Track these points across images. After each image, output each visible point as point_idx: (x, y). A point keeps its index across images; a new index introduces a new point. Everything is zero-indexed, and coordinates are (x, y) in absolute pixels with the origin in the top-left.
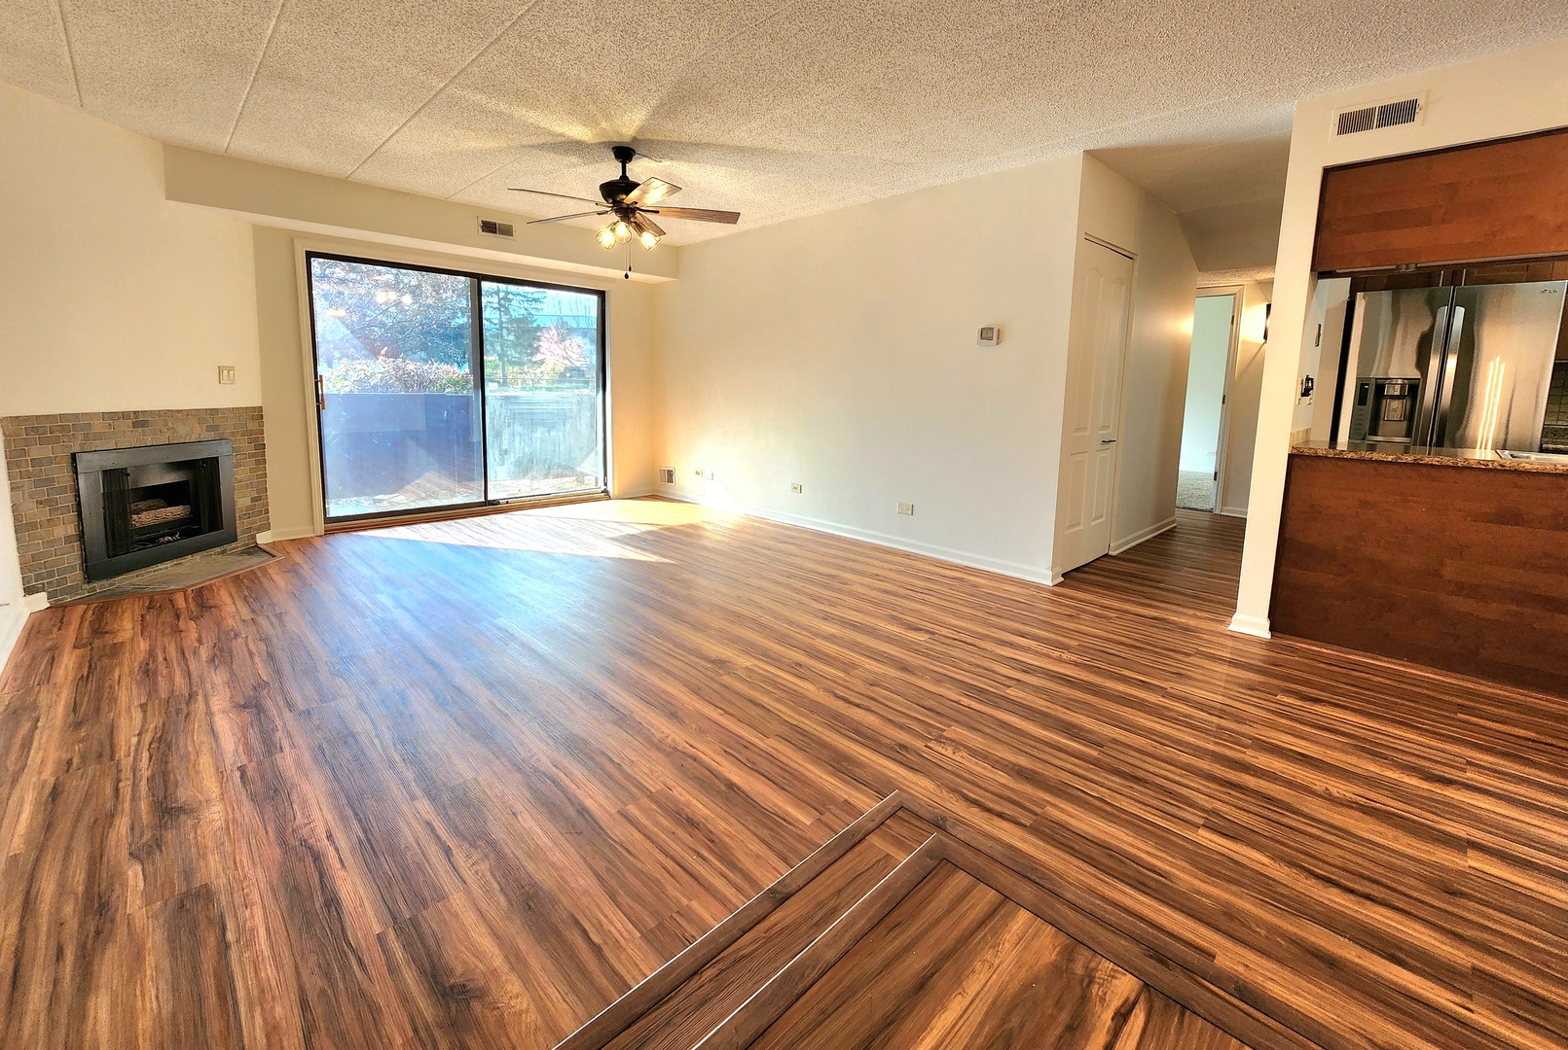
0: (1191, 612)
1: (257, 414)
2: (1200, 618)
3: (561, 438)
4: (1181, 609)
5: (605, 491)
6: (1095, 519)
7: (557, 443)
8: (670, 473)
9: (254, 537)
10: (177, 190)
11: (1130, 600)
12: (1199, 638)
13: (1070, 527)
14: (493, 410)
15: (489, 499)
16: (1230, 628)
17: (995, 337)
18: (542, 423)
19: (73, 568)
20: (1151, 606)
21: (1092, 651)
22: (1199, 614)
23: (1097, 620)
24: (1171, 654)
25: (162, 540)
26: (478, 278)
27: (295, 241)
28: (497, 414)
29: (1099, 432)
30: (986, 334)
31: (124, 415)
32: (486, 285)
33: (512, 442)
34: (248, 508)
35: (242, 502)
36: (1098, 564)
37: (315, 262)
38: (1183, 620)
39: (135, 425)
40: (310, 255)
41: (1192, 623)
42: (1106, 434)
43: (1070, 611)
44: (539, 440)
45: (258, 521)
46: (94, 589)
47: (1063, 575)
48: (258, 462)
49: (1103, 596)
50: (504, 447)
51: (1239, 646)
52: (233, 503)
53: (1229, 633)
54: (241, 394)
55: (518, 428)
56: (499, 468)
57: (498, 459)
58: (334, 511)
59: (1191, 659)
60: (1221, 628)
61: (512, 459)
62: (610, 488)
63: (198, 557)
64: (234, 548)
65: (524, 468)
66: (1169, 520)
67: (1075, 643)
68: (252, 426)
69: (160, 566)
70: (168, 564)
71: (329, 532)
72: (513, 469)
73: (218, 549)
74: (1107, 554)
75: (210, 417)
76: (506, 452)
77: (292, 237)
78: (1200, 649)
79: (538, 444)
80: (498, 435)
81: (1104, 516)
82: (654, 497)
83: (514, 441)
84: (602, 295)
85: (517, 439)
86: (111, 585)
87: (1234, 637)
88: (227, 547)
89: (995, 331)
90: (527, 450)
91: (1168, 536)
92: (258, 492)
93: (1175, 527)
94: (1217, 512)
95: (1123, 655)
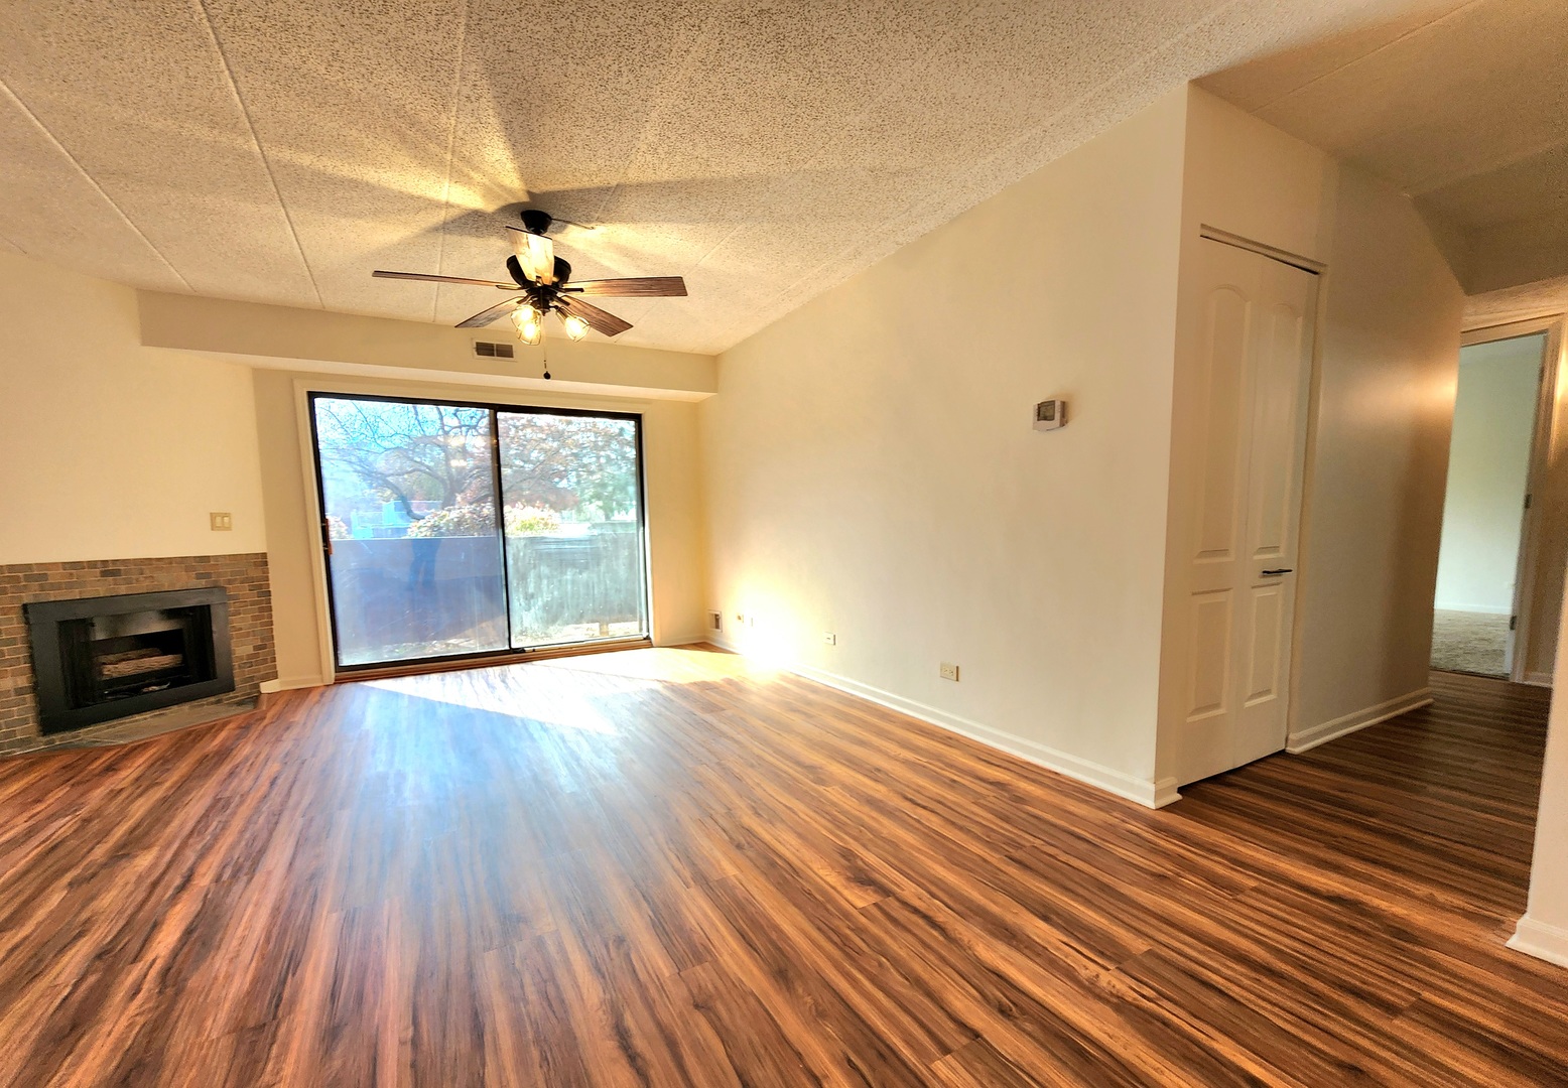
0: (1423, 890)
1: (262, 560)
2: (1443, 908)
3: (596, 580)
4: (1401, 881)
5: (648, 638)
6: (1253, 697)
7: (591, 585)
8: (717, 618)
9: (257, 686)
10: (155, 334)
11: (1298, 852)
12: (1433, 965)
13: (1198, 710)
14: (515, 550)
15: (513, 647)
16: (1514, 942)
17: (1058, 416)
18: (573, 565)
19: (25, 721)
20: (1337, 868)
21: (1168, 974)
22: (1442, 897)
23: (1211, 891)
24: (1349, 1002)
25: (145, 690)
26: (496, 408)
27: (295, 382)
28: (522, 554)
29: (1256, 557)
30: (1044, 412)
31: (92, 564)
32: (501, 415)
33: (538, 587)
34: (250, 656)
35: (242, 650)
36: (1262, 771)
37: (318, 401)
38: (1398, 909)
39: (105, 574)
40: (312, 396)
41: (1420, 918)
42: (1271, 559)
43: (1166, 868)
44: (569, 583)
45: (263, 669)
46: (53, 741)
47: (1181, 790)
48: (262, 610)
49: (1245, 836)
50: (531, 590)
51: (1529, 997)
52: (229, 653)
53: (1509, 957)
54: (242, 539)
55: (544, 570)
56: (524, 614)
57: (523, 604)
58: (345, 661)
59: (1399, 1027)
60: (1487, 939)
61: (540, 603)
62: (652, 636)
63: (186, 707)
64: (232, 698)
65: (552, 615)
66: (1419, 692)
67: (1139, 946)
68: (255, 573)
69: (137, 717)
70: (148, 715)
71: (339, 681)
72: (540, 613)
73: (212, 699)
74: (1284, 751)
75: (200, 564)
76: (532, 596)
77: (292, 377)
78: (1427, 995)
79: (569, 587)
80: (523, 578)
81: (1274, 689)
82: (704, 645)
83: (540, 584)
84: (637, 418)
85: (545, 582)
86: (73, 737)
87: (1519, 969)
88: (223, 696)
89: (1058, 404)
90: (556, 593)
91: (1418, 719)
92: (262, 639)
93: (1429, 706)
94: (1518, 679)
95: (1235, 991)
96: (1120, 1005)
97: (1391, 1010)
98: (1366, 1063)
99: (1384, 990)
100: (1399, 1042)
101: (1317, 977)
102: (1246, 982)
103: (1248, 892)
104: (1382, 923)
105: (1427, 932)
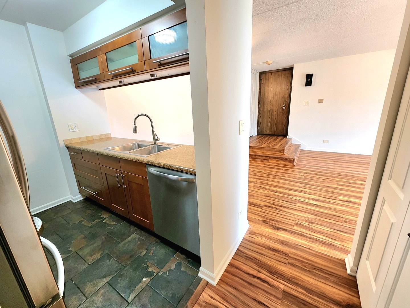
96: (293, 195)
97: (265, 206)
98: (267, 198)
99: (266, 209)
100: (264, 201)
101: (275, 208)
102: (282, 203)
103: (294, 224)
104: (269, 224)
105: (261, 224)
